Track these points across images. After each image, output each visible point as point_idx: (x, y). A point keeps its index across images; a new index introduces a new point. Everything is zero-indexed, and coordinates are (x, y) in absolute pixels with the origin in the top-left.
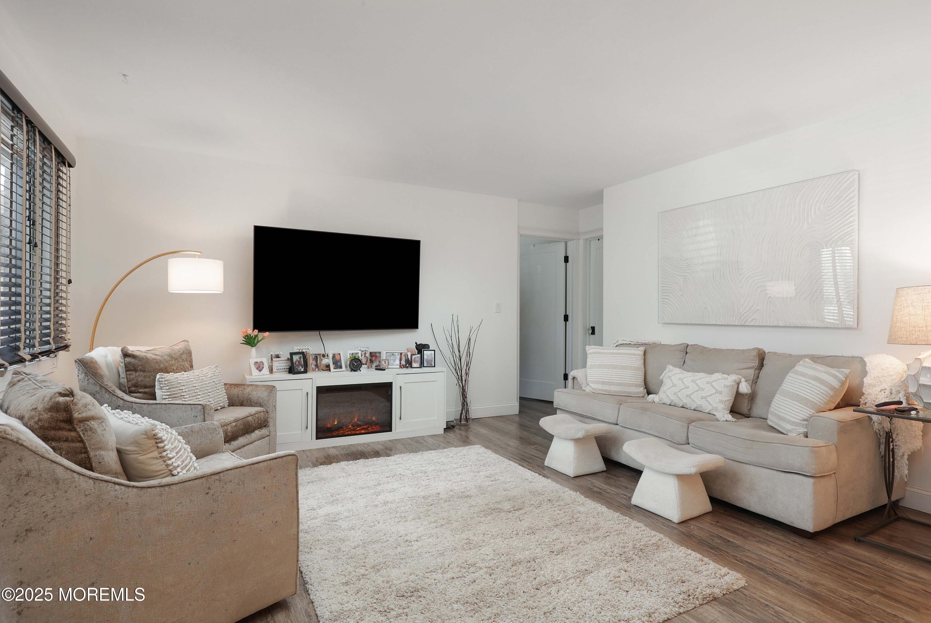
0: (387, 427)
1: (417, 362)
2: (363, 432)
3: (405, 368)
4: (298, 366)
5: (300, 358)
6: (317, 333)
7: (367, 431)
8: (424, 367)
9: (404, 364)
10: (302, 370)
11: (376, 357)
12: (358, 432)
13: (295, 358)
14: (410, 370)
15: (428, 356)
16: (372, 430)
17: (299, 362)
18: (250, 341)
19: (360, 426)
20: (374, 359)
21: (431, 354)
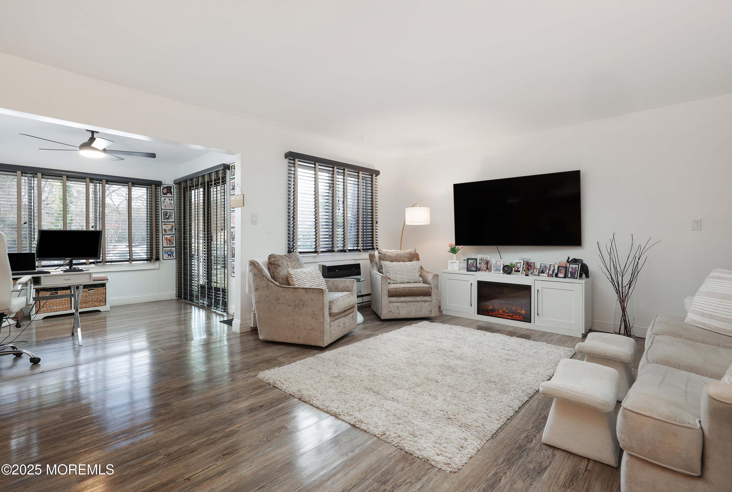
0: (527, 319)
1: (562, 273)
2: (509, 318)
3: (551, 277)
4: (471, 267)
5: (474, 262)
6: (496, 247)
7: (512, 318)
8: (568, 278)
9: (551, 273)
10: (474, 270)
11: (531, 266)
12: (506, 317)
13: (470, 262)
14: (555, 279)
15: (572, 268)
16: (516, 318)
17: (473, 264)
18: (453, 251)
19: (507, 313)
20: (530, 268)
21: (576, 267)
